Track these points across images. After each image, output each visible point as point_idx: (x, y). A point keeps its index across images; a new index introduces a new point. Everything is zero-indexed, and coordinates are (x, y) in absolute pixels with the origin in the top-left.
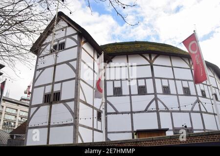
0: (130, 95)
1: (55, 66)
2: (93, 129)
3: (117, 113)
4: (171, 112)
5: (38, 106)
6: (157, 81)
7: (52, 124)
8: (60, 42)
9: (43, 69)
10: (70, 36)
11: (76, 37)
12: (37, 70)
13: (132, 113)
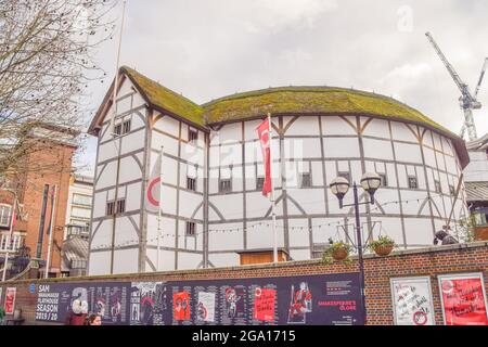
0: (244, 192)
1: (119, 159)
2: (177, 250)
3: (223, 221)
4: (311, 217)
5: (101, 220)
7: (116, 245)
8: (125, 119)
9: (105, 163)
10: (136, 110)
11: (144, 112)
12: (99, 165)
13: (245, 220)
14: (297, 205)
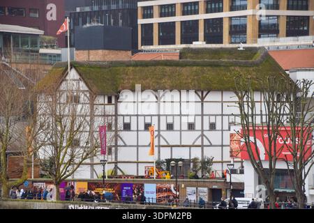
0: (138, 131)
3: (125, 146)
4: (172, 146)
6: (163, 119)
8: (75, 94)
10: (82, 91)
13: (138, 146)
14: (165, 140)
